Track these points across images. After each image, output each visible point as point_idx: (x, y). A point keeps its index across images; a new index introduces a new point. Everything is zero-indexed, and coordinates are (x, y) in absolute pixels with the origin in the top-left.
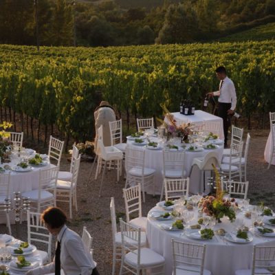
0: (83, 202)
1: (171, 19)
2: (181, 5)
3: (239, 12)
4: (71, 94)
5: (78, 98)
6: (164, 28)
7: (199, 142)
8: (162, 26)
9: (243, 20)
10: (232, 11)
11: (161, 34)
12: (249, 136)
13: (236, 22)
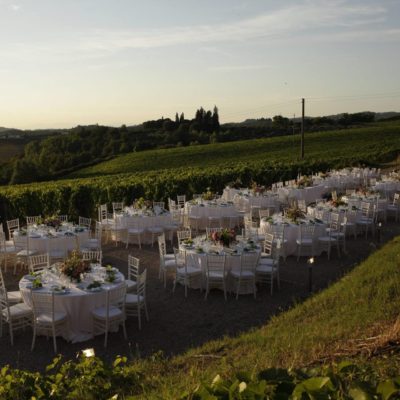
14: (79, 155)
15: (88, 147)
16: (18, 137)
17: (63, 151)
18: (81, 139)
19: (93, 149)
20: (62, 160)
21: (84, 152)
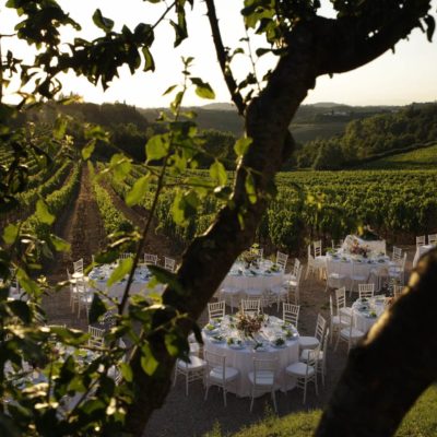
0: (301, 294)
1: (323, 151)
2: (330, 141)
3: (372, 145)
4: (281, 220)
5: (288, 223)
6: (318, 157)
7: (373, 257)
8: (315, 156)
9: (375, 152)
10: (367, 145)
11: (316, 161)
12: (406, 255)
13: (370, 153)
14: (402, 137)
15: (413, 130)
16: (344, 114)
17: (385, 132)
18: (407, 119)
19: (418, 131)
20: (381, 143)
21: (408, 134)
